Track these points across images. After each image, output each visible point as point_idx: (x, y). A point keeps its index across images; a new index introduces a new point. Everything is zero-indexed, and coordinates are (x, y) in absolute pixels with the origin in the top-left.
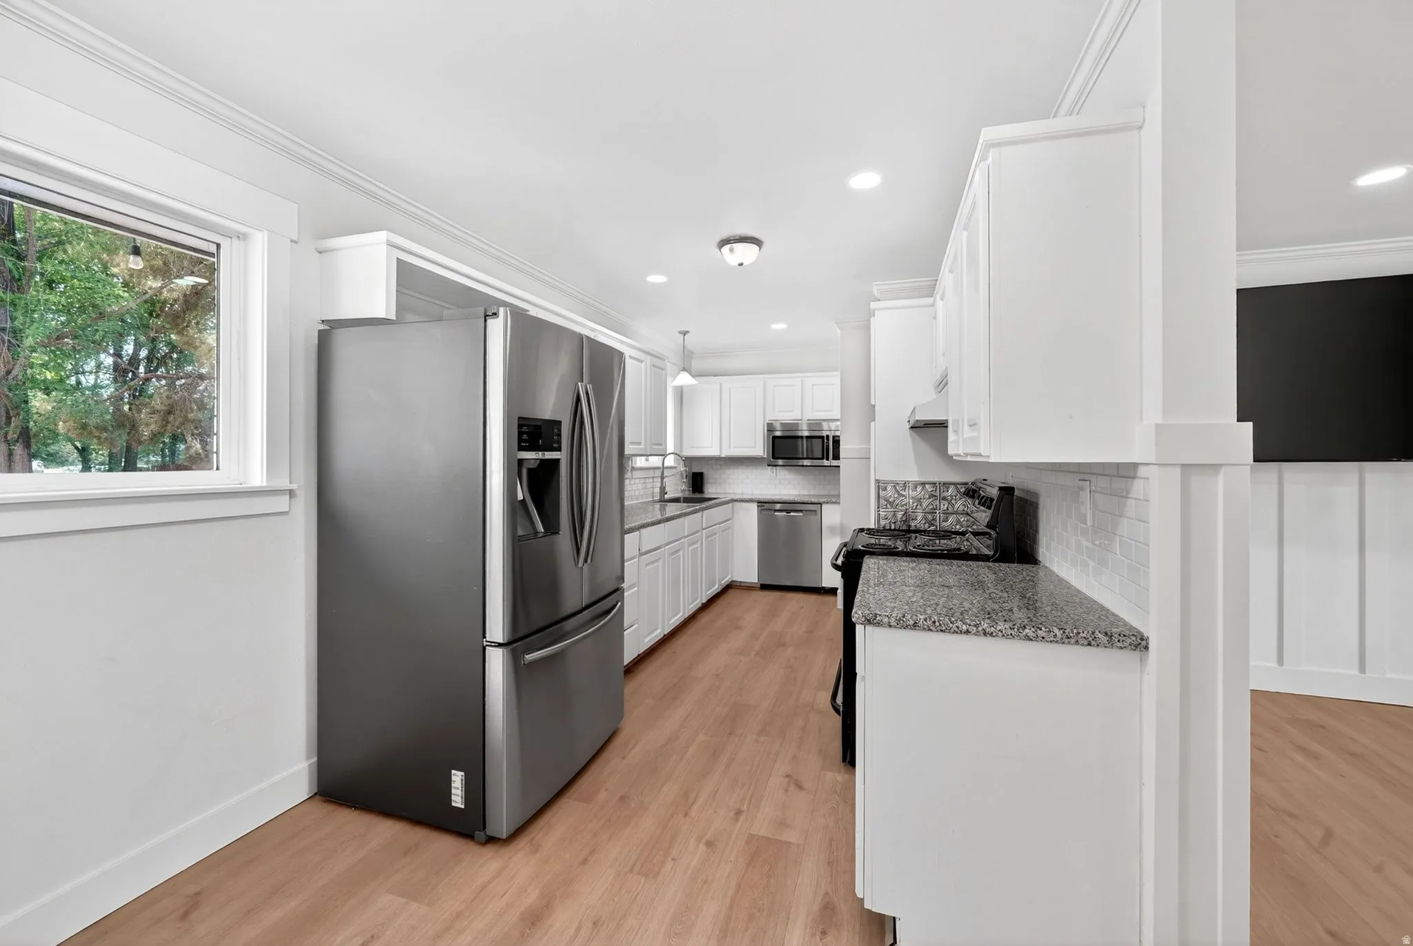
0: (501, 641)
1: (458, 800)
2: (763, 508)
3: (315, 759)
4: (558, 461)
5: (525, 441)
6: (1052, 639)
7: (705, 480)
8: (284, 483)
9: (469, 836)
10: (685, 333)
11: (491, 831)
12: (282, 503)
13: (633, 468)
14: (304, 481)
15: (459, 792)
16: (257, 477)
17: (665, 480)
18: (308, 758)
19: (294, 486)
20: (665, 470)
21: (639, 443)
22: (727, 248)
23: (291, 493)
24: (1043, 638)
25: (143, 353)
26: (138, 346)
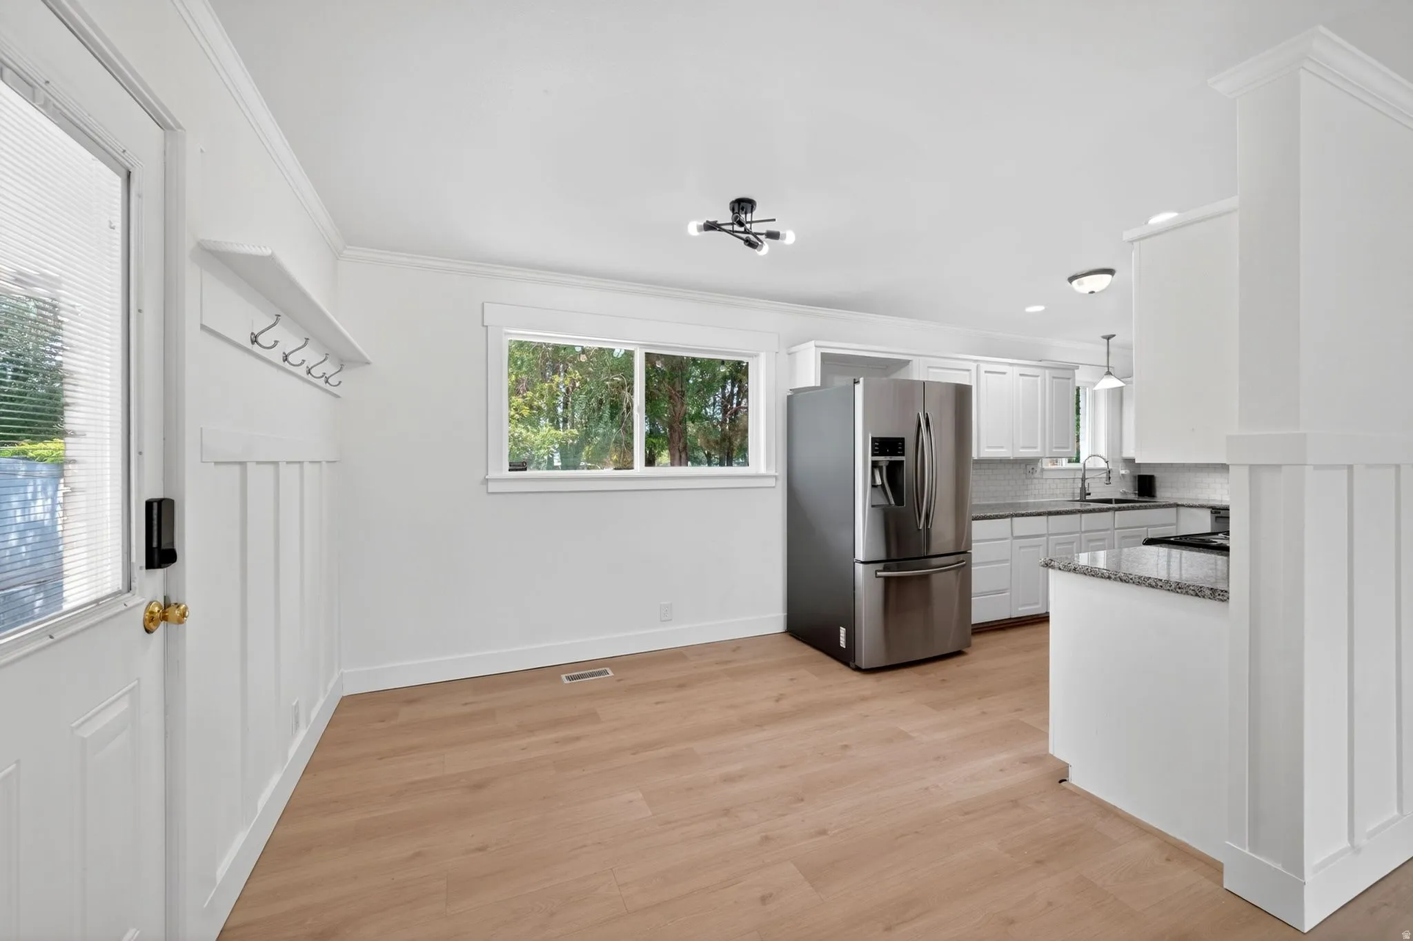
0: (862, 560)
1: (843, 644)
2: (1218, 515)
3: (786, 614)
4: (903, 461)
5: (876, 450)
6: (1168, 588)
7: (1158, 484)
8: (773, 472)
9: (847, 664)
10: (1108, 338)
11: (857, 663)
12: (772, 482)
13: (1043, 470)
14: (781, 472)
15: (844, 640)
16: (763, 471)
17: (1087, 481)
18: (784, 613)
19: (777, 474)
20: (1086, 472)
21: (1035, 448)
22: (1075, 282)
23: (776, 477)
24: (1161, 586)
25: (736, 390)
26: (733, 386)
